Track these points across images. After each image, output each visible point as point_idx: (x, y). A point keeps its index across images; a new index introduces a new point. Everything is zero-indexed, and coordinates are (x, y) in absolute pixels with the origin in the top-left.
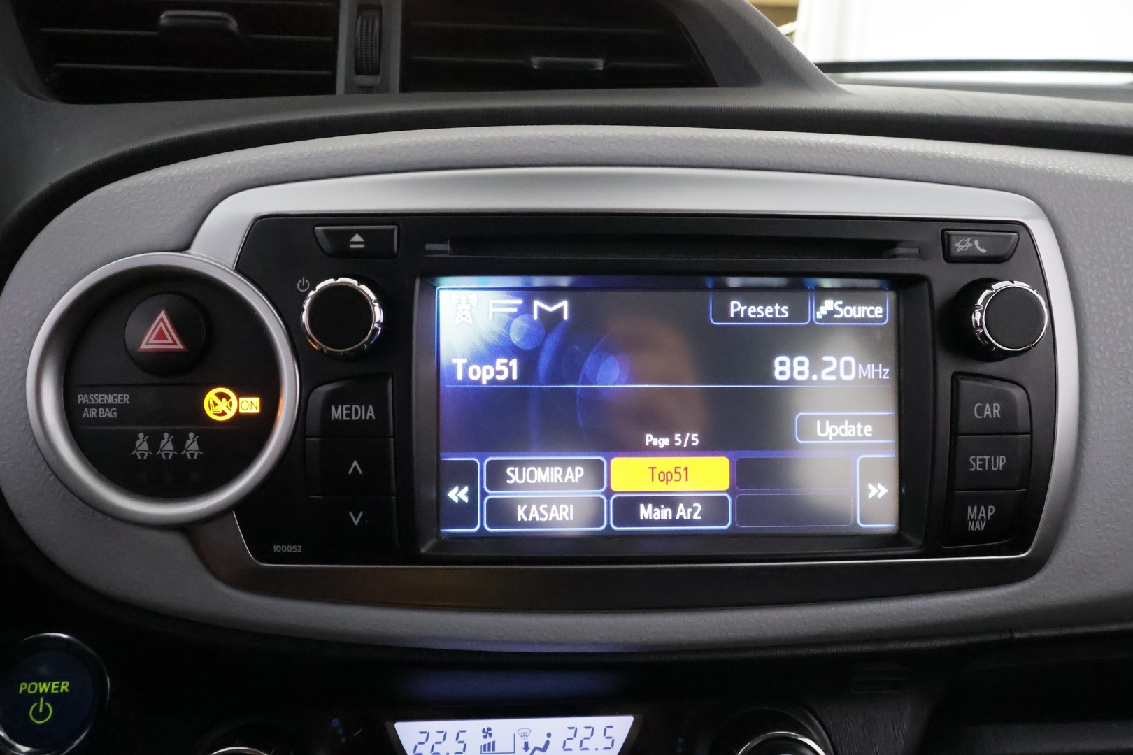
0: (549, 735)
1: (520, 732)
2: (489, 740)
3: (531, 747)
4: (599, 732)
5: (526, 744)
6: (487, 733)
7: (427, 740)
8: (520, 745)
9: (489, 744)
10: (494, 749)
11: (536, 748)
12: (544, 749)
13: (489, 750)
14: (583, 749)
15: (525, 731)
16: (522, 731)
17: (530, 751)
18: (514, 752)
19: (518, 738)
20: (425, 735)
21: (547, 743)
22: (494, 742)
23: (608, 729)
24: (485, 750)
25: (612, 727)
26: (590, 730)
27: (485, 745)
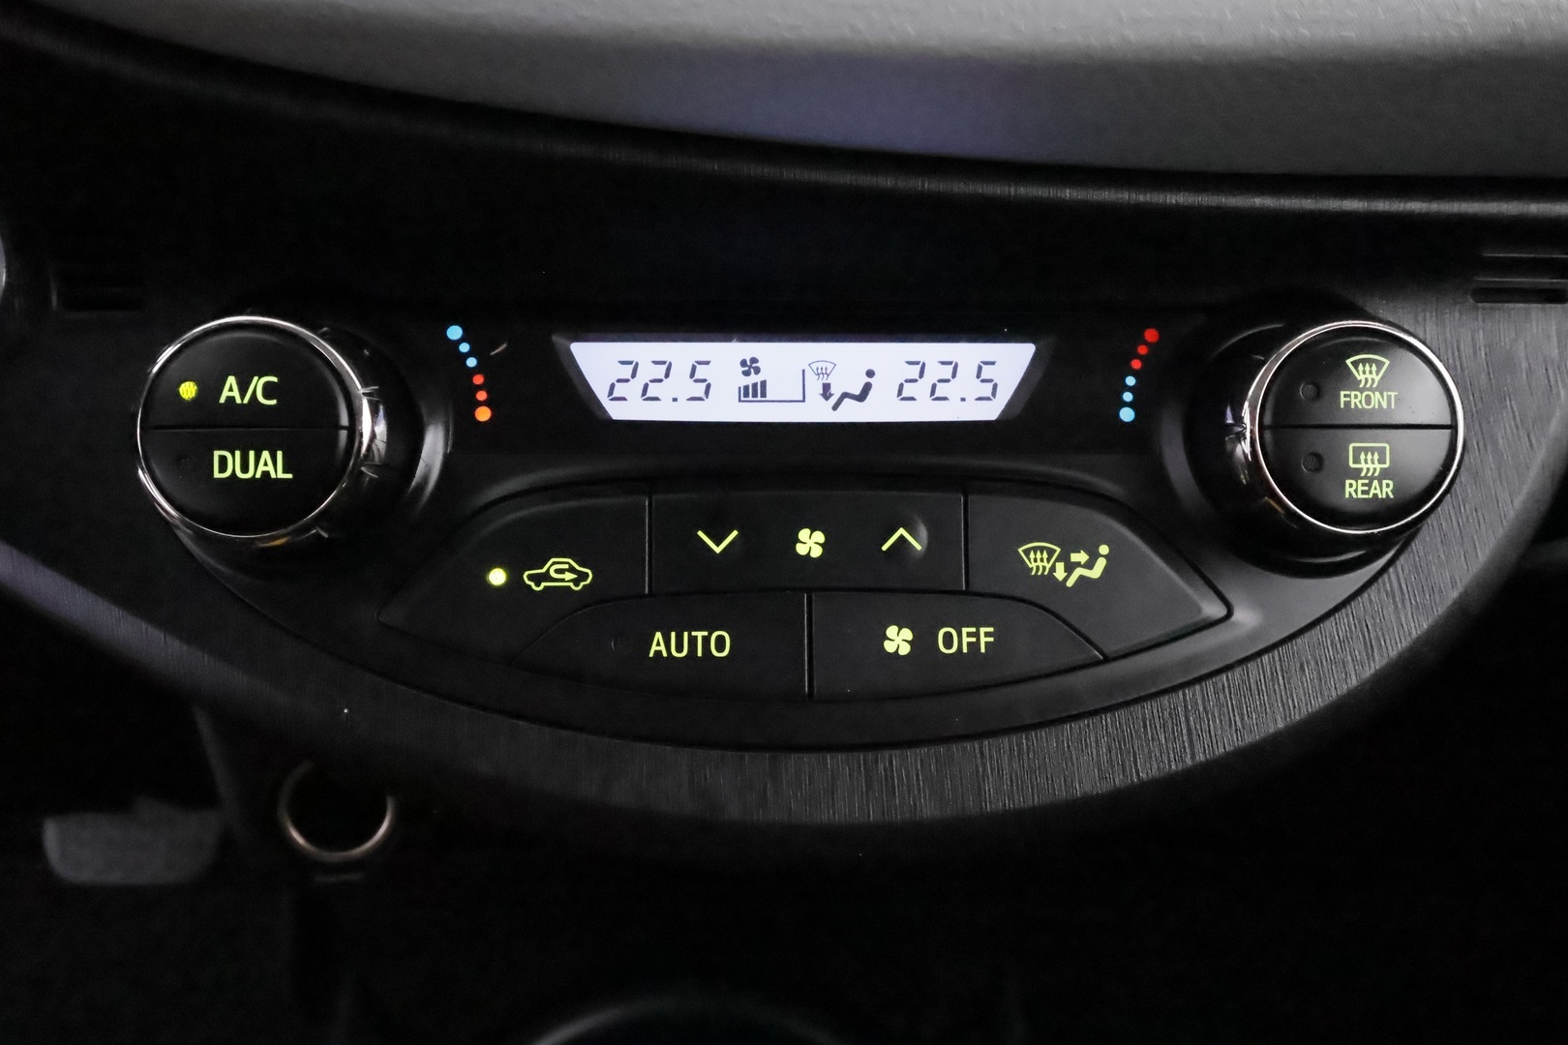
0: (870, 374)
1: (814, 366)
2: (753, 379)
3: (836, 392)
4: (967, 371)
5: (826, 387)
6: (750, 367)
7: (634, 375)
8: (815, 387)
9: (755, 385)
10: (764, 394)
11: (845, 395)
12: (862, 397)
13: (755, 395)
14: (938, 399)
15: (824, 365)
16: (820, 365)
17: (833, 400)
18: (804, 401)
19: (810, 376)
20: (630, 368)
21: (867, 388)
22: (764, 384)
23: (984, 367)
24: (746, 394)
25: (993, 363)
26: (951, 367)
27: (746, 388)
